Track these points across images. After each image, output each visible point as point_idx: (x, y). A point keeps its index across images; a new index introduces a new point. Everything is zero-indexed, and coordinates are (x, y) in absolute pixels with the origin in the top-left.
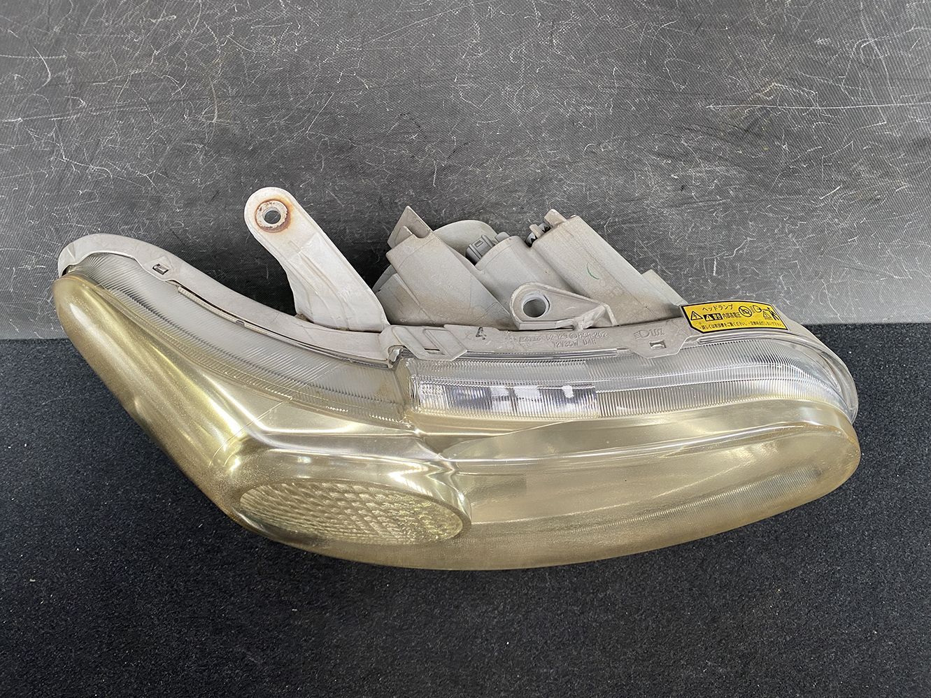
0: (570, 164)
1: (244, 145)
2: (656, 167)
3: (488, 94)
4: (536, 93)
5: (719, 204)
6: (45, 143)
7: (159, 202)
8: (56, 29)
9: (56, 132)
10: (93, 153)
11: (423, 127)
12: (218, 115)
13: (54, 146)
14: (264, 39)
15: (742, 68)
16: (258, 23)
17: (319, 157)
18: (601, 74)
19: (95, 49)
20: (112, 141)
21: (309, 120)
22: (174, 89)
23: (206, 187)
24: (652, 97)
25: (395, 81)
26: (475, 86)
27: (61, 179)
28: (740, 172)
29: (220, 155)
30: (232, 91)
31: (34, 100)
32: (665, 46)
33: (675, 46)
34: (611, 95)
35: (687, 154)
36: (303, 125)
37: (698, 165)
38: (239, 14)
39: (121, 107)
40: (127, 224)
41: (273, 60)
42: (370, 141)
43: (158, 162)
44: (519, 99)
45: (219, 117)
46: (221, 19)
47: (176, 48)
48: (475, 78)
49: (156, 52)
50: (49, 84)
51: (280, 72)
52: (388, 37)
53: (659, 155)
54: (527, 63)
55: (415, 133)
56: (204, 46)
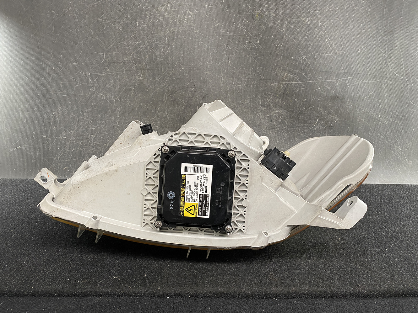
0: (237, 108)
1: (146, 89)
2: (262, 111)
3: (213, 77)
4: (226, 79)
5: (284, 129)
6: (92, 83)
7: (114, 111)
8: (112, 45)
9: (96, 80)
10: (103, 88)
11: (196, 86)
12: (142, 76)
13: (94, 85)
14: (160, 49)
15: (277, 69)
16: (160, 44)
17: (166, 96)
18: (242, 73)
19: (119, 52)
20: (110, 85)
21: (166, 79)
22: (133, 65)
23: (130, 107)
24: (256, 82)
25: (190, 67)
26: (210, 74)
27: (90, 98)
28: (287, 113)
29: (138, 93)
30: (148, 67)
31: (96, 68)
32: (257, 63)
33: (259, 63)
34: (245, 81)
35: (269, 105)
36: (163, 82)
37: (274, 110)
38: (156, 41)
39: (117, 72)
40: (100, 121)
41: (161, 56)
42: (181, 89)
43: (119, 94)
44: (221, 80)
45: (142, 77)
46: (152, 43)
47: (138, 51)
48: (210, 71)
49: (133, 53)
50: (102, 63)
51: (162, 60)
52: (190, 53)
53: (262, 106)
54: (223, 68)
55: (193, 88)
56: (145, 51)
